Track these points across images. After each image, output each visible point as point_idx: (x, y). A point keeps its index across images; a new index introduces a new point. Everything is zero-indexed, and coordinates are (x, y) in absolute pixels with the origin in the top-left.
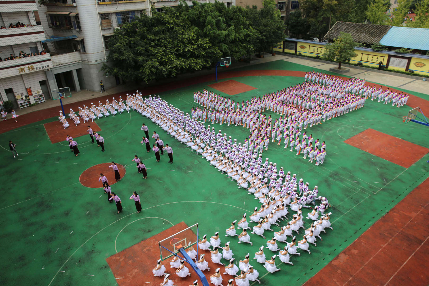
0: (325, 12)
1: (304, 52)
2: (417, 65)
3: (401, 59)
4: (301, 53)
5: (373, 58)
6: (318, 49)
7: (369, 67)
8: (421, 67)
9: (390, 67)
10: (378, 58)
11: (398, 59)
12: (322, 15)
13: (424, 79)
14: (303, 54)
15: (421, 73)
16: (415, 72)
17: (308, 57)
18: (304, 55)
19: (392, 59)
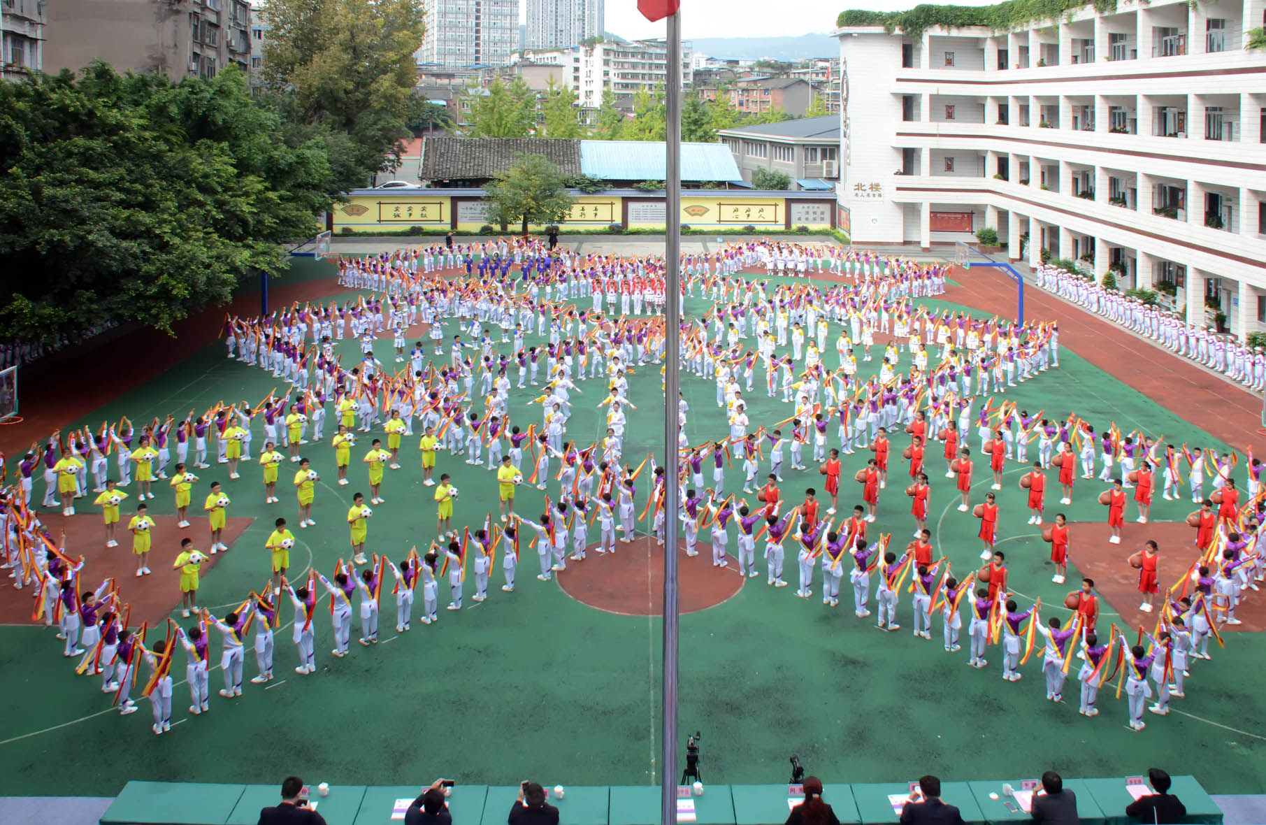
0: (383, 116)
1: (359, 223)
2: (693, 212)
3: (653, 204)
4: (351, 227)
5: (583, 209)
6: (410, 209)
7: (579, 233)
8: (701, 215)
9: (633, 226)
10: (596, 209)
11: (645, 204)
12: (375, 123)
13: (719, 239)
14: (356, 229)
15: (706, 229)
16: (693, 228)
17: (381, 234)
18: (361, 231)
19: (632, 206)
